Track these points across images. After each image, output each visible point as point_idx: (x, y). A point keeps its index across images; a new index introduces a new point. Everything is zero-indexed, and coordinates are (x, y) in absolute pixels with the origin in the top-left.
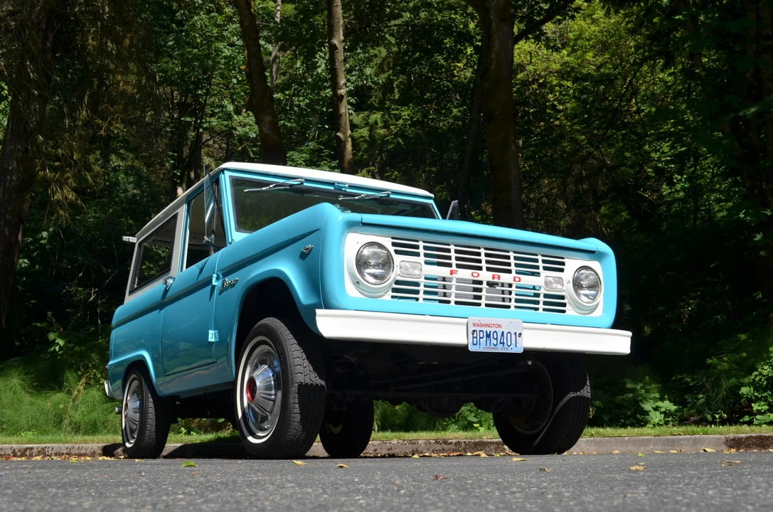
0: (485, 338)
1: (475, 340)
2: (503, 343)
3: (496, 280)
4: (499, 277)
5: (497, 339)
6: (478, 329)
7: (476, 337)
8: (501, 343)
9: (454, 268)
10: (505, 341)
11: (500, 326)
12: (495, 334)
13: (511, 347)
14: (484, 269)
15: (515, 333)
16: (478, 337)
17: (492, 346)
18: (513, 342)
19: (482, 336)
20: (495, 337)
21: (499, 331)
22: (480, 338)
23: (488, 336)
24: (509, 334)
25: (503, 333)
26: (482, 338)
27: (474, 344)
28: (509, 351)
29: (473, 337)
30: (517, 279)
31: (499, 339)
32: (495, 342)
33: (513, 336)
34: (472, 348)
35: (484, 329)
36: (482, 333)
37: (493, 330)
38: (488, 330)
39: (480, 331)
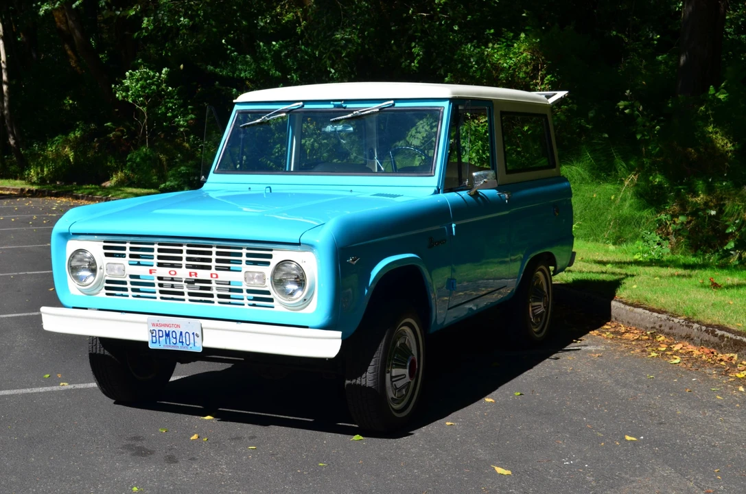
0: (164, 337)
1: (154, 338)
2: (182, 342)
3: (194, 277)
4: (196, 274)
5: (176, 338)
6: (157, 329)
7: (155, 336)
8: (180, 342)
10: (184, 341)
11: (178, 326)
12: (174, 333)
13: (190, 346)
15: (193, 334)
16: (157, 336)
17: (172, 344)
18: (192, 341)
19: (161, 335)
20: (174, 336)
21: (178, 331)
22: (159, 337)
23: (167, 335)
24: (187, 334)
25: (181, 333)
26: (162, 337)
27: (153, 342)
28: (189, 349)
29: (152, 336)
30: (214, 276)
31: (178, 338)
32: (174, 341)
33: (192, 336)
34: (151, 346)
35: (163, 329)
36: (161, 333)
37: (171, 329)
38: (167, 329)
39: (159, 331)
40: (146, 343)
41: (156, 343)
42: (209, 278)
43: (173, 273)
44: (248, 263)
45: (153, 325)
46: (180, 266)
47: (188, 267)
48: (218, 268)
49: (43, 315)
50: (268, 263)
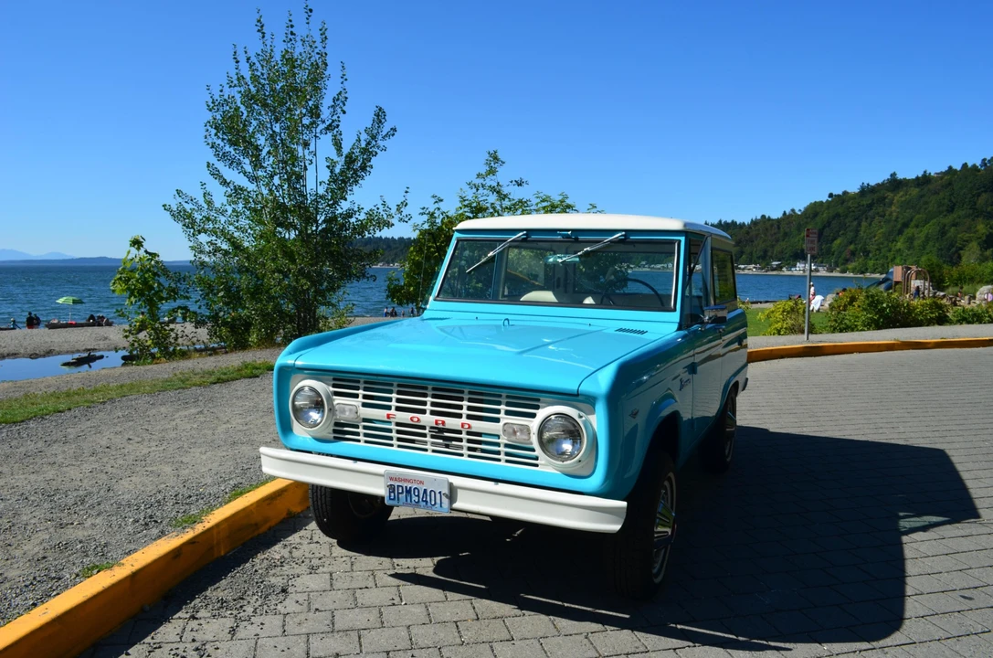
1: (392, 494)
2: (426, 501)
3: (441, 426)
5: (418, 496)
6: (396, 484)
9: (393, 411)
10: (428, 499)
14: (428, 412)
15: (440, 493)
22: (398, 493)
24: (433, 493)
25: (425, 491)
26: (402, 493)
30: (467, 426)
31: (421, 497)
33: (438, 496)
36: (400, 489)
39: (398, 486)
40: (383, 498)
41: (394, 499)
42: (460, 428)
43: (416, 420)
44: (508, 413)
45: (391, 479)
46: (423, 412)
47: (433, 413)
48: (469, 417)
49: (262, 456)
50: (533, 416)
